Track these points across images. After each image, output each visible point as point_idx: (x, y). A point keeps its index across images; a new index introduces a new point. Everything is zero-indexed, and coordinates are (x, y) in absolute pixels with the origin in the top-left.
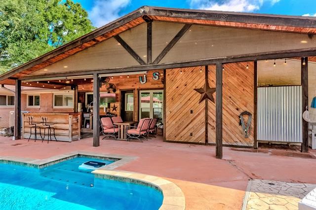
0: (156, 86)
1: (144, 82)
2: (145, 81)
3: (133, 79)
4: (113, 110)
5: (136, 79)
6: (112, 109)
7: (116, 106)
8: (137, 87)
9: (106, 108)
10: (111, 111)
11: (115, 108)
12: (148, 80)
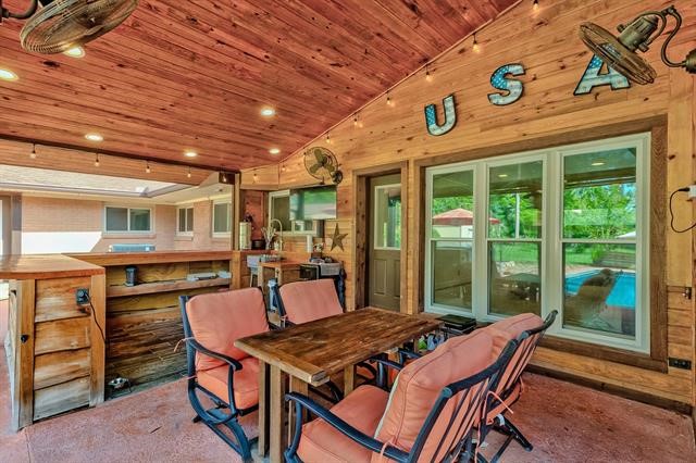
0: (510, 134)
1: (448, 127)
2: (451, 118)
3: (398, 124)
4: (334, 245)
5: (413, 119)
6: (329, 241)
7: (342, 233)
8: (415, 152)
9: (313, 240)
10: (328, 251)
11: (338, 240)
12: (462, 117)
